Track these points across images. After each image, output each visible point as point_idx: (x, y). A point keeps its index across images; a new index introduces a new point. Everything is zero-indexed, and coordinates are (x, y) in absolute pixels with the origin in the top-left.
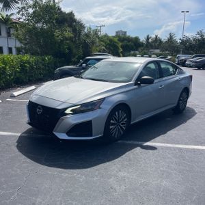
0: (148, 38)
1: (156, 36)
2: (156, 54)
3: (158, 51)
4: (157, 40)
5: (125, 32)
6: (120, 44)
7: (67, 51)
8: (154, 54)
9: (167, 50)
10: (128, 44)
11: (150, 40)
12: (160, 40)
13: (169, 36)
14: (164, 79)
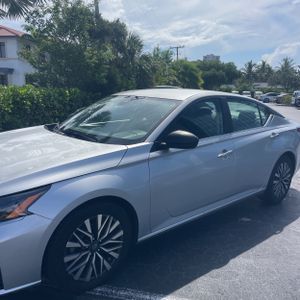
0: (250, 66)
1: (264, 63)
2: (262, 90)
3: (264, 85)
4: (265, 68)
5: (218, 58)
6: (201, 73)
7: (105, 81)
8: (258, 89)
9: (279, 83)
10: (217, 73)
11: (254, 69)
12: (270, 69)
13: (283, 63)
14: (235, 135)
